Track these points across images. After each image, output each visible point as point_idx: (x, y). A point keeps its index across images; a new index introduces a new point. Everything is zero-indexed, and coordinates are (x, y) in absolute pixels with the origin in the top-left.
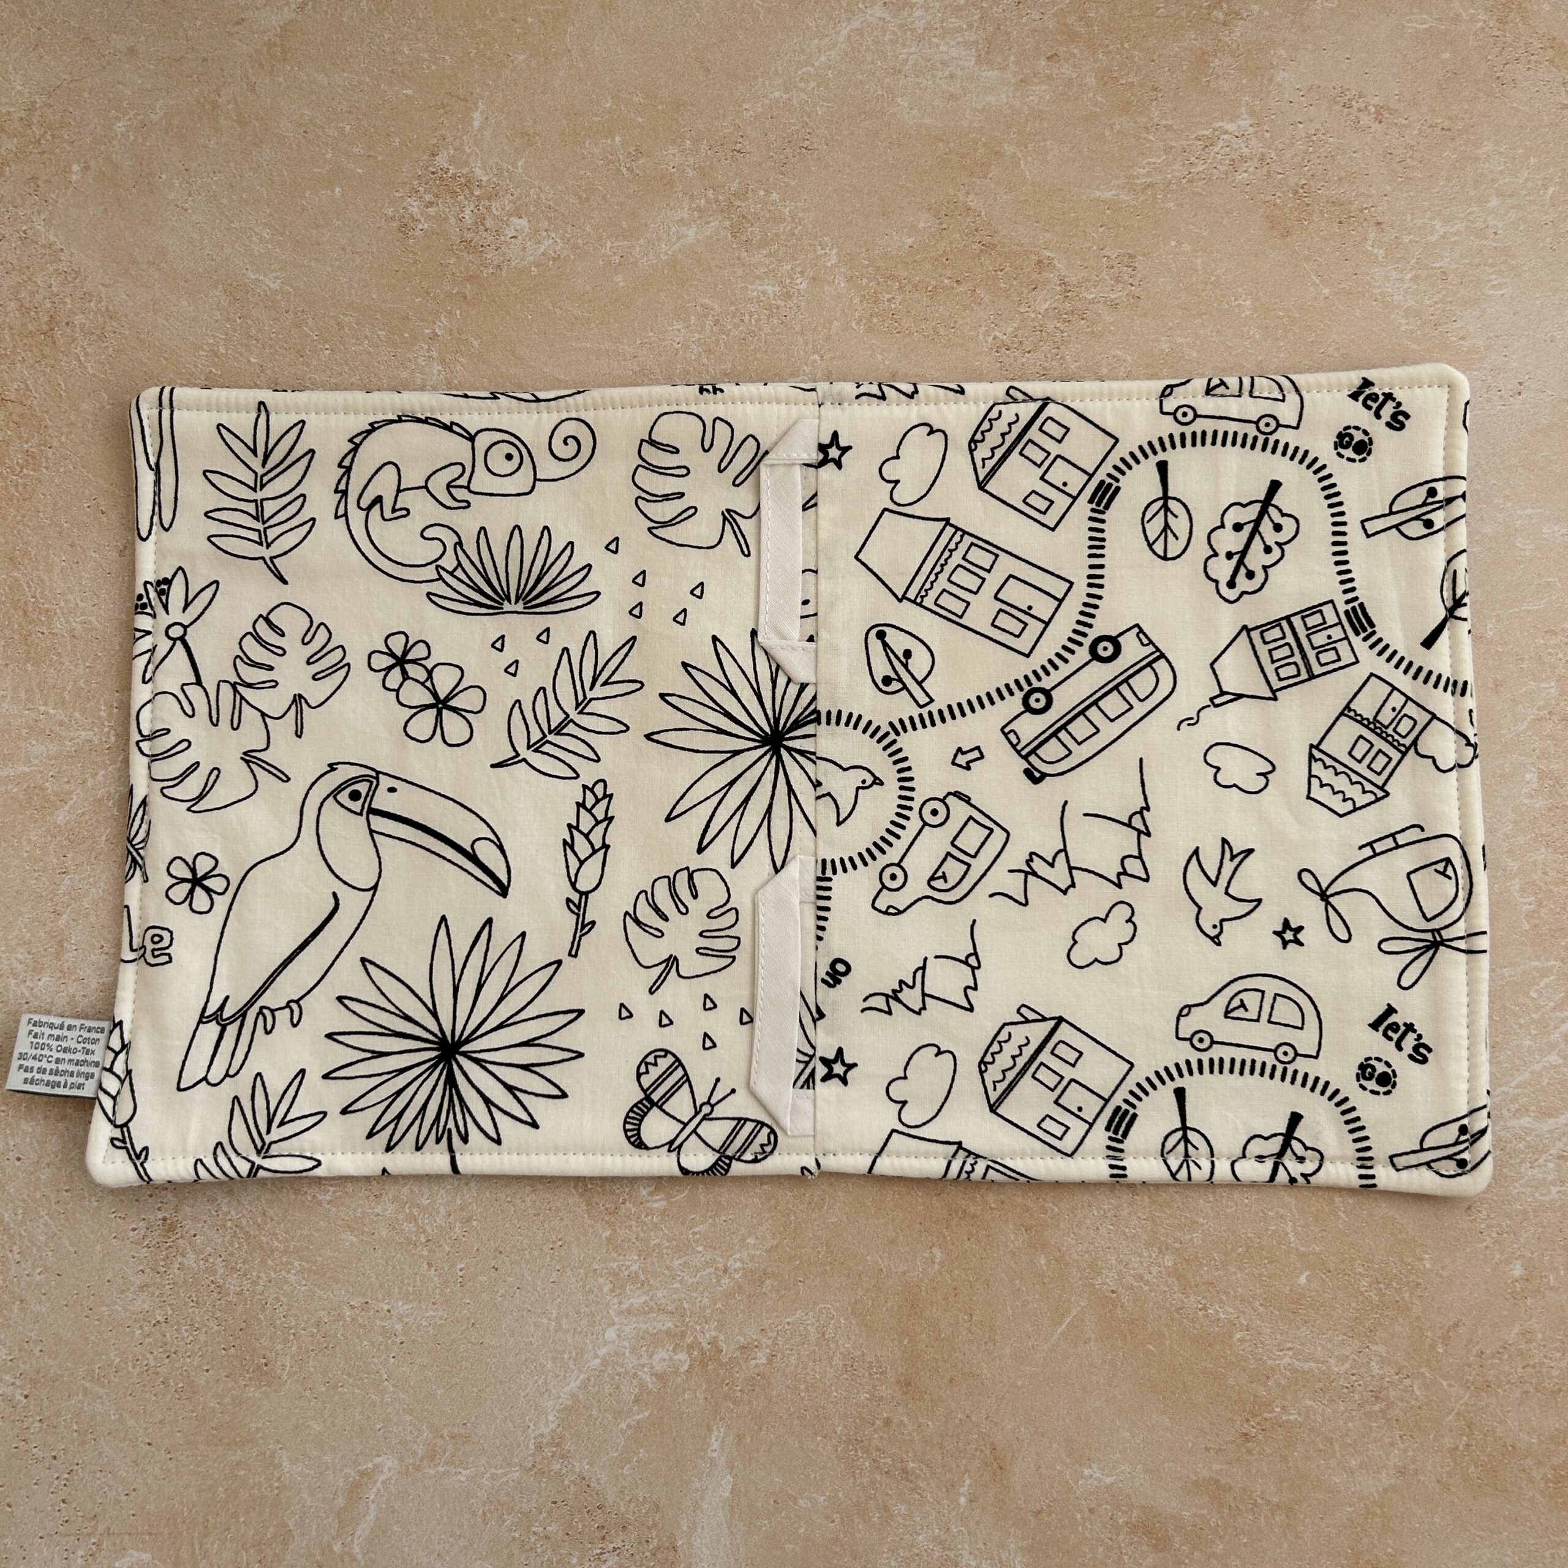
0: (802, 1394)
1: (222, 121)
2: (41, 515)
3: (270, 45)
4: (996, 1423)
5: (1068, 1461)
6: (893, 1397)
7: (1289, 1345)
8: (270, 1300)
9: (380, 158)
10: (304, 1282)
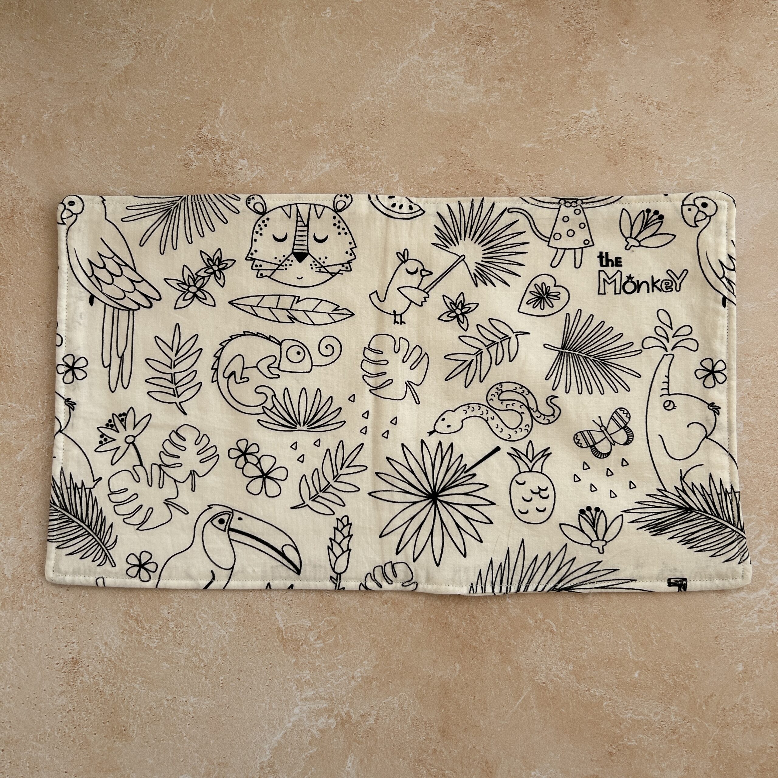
0: (392, 738)
1: (96, 113)
2: (8, 308)
3: (120, 76)
4: (488, 750)
5: (524, 768)
6: (437, 739)
7: (631, 707)
8: (126, 697)
9: (174, 131)
10: (143, 688)
